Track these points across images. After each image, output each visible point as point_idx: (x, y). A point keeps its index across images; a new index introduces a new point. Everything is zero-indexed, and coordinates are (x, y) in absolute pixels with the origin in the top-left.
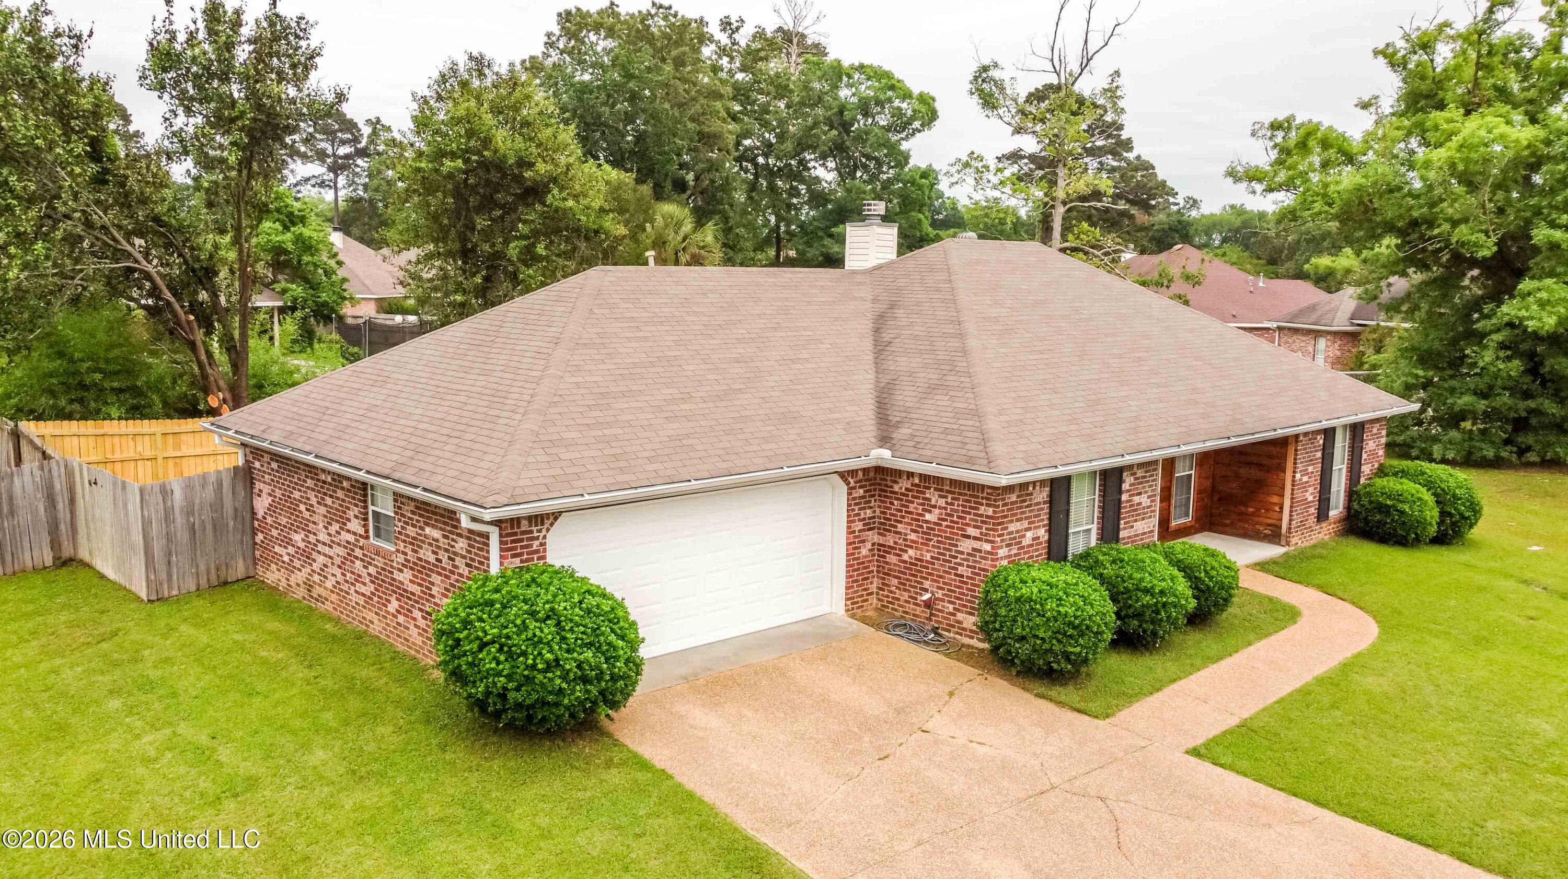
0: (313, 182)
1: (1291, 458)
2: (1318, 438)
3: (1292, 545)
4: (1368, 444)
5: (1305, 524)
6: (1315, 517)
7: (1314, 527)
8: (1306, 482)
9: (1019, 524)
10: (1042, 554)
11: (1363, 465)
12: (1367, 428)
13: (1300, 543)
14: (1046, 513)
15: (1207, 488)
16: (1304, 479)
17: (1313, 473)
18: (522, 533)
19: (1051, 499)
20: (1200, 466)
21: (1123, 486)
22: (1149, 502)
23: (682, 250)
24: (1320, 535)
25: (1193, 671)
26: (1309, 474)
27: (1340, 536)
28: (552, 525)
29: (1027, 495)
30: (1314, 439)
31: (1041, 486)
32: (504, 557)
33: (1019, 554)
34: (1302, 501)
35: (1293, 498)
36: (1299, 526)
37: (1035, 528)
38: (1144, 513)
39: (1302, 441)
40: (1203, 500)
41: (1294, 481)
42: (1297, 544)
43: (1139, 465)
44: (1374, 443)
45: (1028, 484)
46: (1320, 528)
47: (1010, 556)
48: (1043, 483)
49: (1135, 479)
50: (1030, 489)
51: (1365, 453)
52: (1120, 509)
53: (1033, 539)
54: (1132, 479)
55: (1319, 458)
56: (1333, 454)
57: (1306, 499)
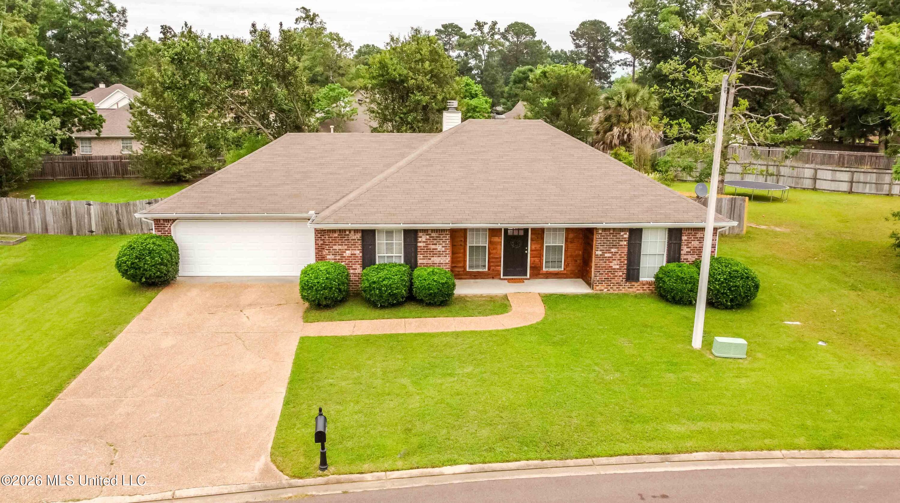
1: (594, 242)
2: (622, 233)
3: (596, 290)
4: (691, 243)
5: (611, 281)
6: (623, 278)
7: (623, 283)
8: (609, 257)
9: (340, 246)
10: (358, 262)
11: (684, 254)
12: (688, 233)
13: (606, 290)
14: (360, 245)
15: (579, 255)
16: (606, 255)
17: (617, 253)
18: (161, 224)
19: (363, 239)
20: (571, 242)
21: (420, 239)
22: (443, 249)
23: (630, 110)
24: (631, 289)
25: (379, 318)
26: (612, 252)
27: (652, 293)
28: (172, 223)
29: (345, 235)
30: (616, 234)
31: (355, 232)
32: (155, 231)
33: (341, 259)
34: (605, 267)
35: (596, 265)
36: (604, 281)
37: (352, 250)
38: (440, 254)
39: (601, 234)
40: (576, 261)
41: (596, 255)
42: (603, 290)
43: (433, 231)
44: (700, 243)
45: (345, 231)
46: (631, 285)
47: (335, 259)
48: (356, 231)
49: (430, 237)
50: (347, 233)
51: (687, 248)
52: (417, 249)
53: (351, 254)
54: (428, 237)
55: (625, 245)
56: (640, 245)
57: (610, 267)
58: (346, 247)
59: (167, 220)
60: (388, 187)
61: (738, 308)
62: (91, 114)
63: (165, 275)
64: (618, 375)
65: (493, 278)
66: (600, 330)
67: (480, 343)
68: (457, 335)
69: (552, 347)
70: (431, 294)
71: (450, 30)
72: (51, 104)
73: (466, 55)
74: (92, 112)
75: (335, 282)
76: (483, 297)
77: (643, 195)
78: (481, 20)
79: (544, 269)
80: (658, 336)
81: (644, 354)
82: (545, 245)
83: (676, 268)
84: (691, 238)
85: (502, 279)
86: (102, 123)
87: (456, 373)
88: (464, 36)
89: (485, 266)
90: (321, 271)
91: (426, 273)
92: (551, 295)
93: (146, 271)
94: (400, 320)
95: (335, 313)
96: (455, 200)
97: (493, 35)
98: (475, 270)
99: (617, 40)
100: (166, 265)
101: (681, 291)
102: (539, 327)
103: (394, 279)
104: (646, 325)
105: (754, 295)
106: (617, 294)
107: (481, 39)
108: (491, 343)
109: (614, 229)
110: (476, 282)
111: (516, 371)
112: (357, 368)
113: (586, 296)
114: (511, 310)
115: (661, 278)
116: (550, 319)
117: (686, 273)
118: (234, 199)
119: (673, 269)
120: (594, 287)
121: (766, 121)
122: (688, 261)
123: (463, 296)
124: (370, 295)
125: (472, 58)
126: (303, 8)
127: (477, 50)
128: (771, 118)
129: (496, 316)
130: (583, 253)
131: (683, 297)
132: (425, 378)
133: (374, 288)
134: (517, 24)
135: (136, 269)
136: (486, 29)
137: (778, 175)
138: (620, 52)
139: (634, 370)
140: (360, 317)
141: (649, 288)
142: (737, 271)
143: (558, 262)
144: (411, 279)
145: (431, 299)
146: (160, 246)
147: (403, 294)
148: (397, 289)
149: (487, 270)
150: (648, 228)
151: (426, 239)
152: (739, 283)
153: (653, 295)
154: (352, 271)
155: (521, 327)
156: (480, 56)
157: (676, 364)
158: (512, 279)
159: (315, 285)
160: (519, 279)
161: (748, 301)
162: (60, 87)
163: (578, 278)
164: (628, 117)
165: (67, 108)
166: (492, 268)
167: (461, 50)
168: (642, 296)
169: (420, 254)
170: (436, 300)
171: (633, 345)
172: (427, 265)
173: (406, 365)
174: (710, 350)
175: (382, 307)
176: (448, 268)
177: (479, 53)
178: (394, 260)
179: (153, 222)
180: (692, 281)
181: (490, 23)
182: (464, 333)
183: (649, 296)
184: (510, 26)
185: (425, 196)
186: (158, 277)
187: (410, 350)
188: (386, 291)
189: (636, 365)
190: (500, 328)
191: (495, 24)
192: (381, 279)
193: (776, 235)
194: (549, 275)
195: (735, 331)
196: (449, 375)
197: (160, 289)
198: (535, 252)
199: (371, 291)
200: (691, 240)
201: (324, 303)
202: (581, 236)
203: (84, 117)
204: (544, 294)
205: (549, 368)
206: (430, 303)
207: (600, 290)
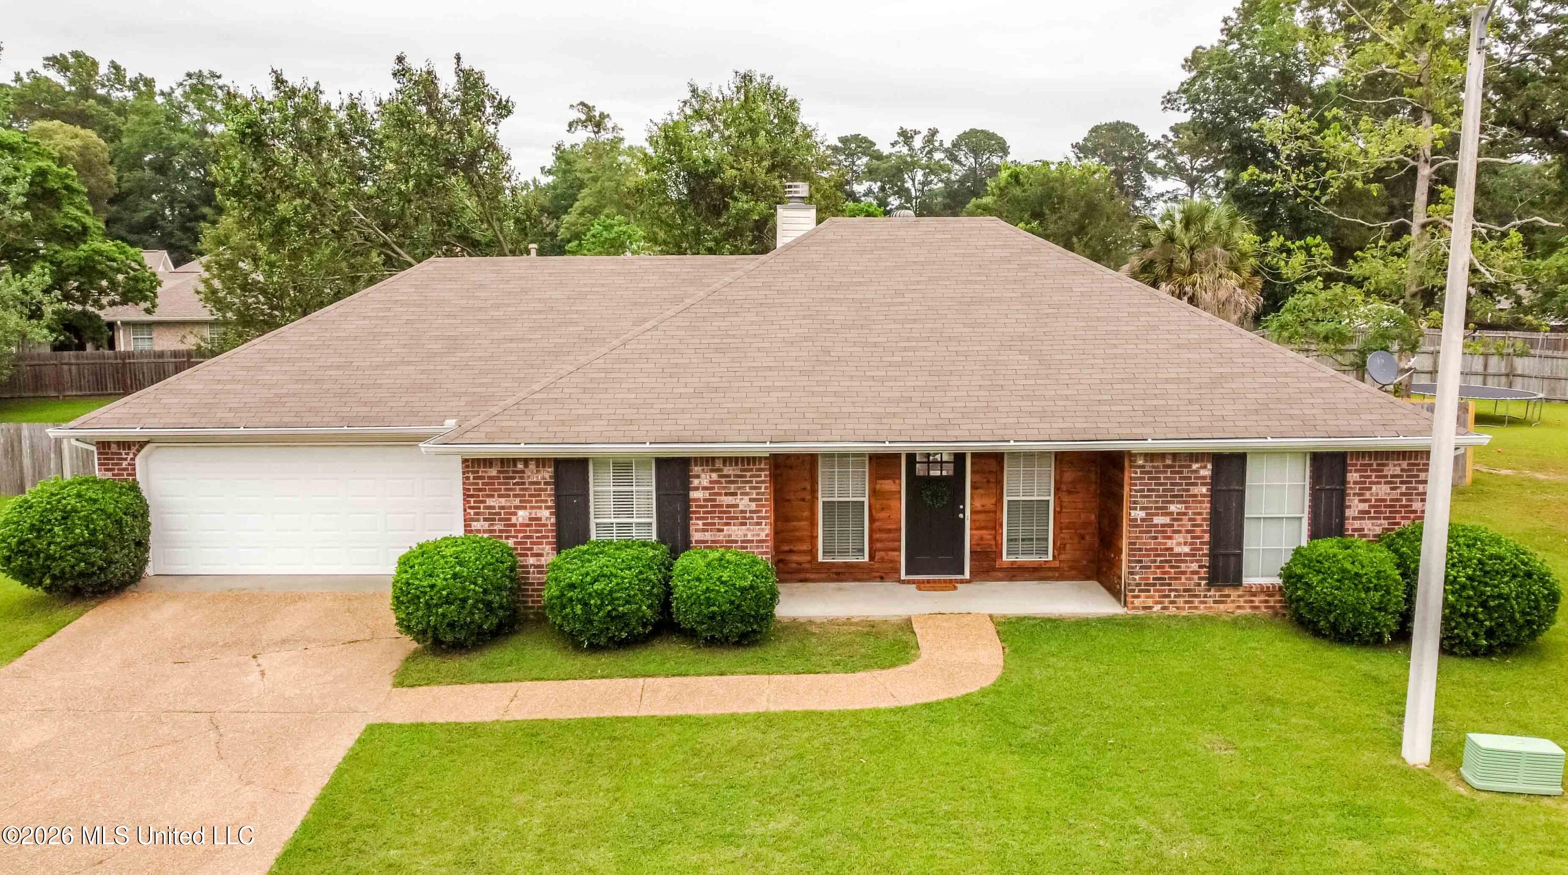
0: (1165, 198)
1: (1126, 489)
2: (1195, 466)
3: (1134, 608)
4: (1370, 489)
5: (1170, 585)
6: (1200, 578)
7: (1201, 590)
8: (1163, 526)
9: (503, 500)
10: (548, 537)
11: (1354, 518)
12: (1362, 465)
13: (1157, 608)
14: (550, 495)
15: (1090, 523)
16: (1158, 520)
17: (1185, 514)
18: (112, 453)
19: (558, 482)
20: (1069, 492)
21: (695, 482)
22: (753, 506)
23: (1193, 248)
24: (1221, 606)
25: (581, 677)
26: (1171, 514)
27: (1276, 614)
28: (138, 451)
29: (514, 472)
30: (1180, 466)
31: (538, 466)
32: (100, 470)
33: (507, 531)
34: (1156, 550)
35: (1130, 544)
36: (1154, 585)
37: (532, 508)
38: (745, 518)
39: (1143, 467)
40: (1083, 537)
41: (1130, 520)
42: (1150, 608)
43: (727, 460)
44: (1392, 489)
45: (515, 461)
46: (1221, 596)
47: (491, 531)
48: (541, 462)
49: (720, 476)
50: (520, 466)
51: (1361, 501)
52: (689, 506)
53: (531, 519)
54: (714, 476)
55: (1203, 495)
56: (1242, 493)
57: (1167, 549)
58: (517, 502)
59: (126, 445)
60: (626, 361)
61: (1505, 653)
62: (134, 270)
63: (101, 569)
64: (1201, 844)
65: (882, 579)
66: (1148, 711)
67: (827, 746)
68: (769, 720)
69: (1016, 758)
70: (712, 617)
71: (853, 146)
72: (56, 252)
73: (882, 189)
74: (138, 267)
75: (475, 584)
76: (852, 624)
77: (1243, 375)
78: (909, 127)
79: (1005, 558)
80: (1307, 728)
81: (1271, 781)
82: (1006, 499)
83: (1336, 550)
84: (1370, 477)
85: (903, 582)
86: (155, 288)
87: (748, 832)
88: (879, 157)
89: (862, 550)
90: (443, 557)
91: (702, 563)
92: (1020, 619)
93: (55, 559)
94: (631, 681)
95: (474, 663)
96: (783, 389)
97: (930, 152)
98: (839, 560)
99: (1159, 157)
100: (104, 547)
101: (1354, 610)
102: (987, 701)
103: (623, 578)
104: (1268, 699)
105: (1547, 619)
106: (1188, 619)
107: (909, 159)
108: (854, 746)
109: (1175, 456)
110: (840, 589)
111: (914, 829)
112: (479, 816)
113: (1108, 622)
114: (919, 657)
115: (1300, 577)
116: (1016, 680)
117: (1365, 562)
118: (281, 396)
119: (1331, 551)
120: (1129, 599)
121: (1504, 235)
122: (1365, 536)
123: (802, 621)
124: (563, 618)
125: (894, 194)
126: (582, 104)
127: (903, 181)
128: (1512, 232)
129: (877, 672)
130: (1100, 517)
131: (1360, 624)
132: (655, 849)
133: (571, 600)
134: (974, 132)
135: (30, 556)
136: (918, 142)
137: (1511, 375)
138: (1165, 178)
139: (1247, 828)
140: (535, 673)
141: (1266, 601)
142: (1502, 559)
143: (1038, 539)
144: (667, 580)
145: (713, 629)
146: (95, 501)
147: (643, 616)
148: (628, 602)
149: (866, 559)
150: (1262, 453)
151: (711, 482)
152: (1509, 587)
153: (1277, 620)
154: (531, 561)
155: (938, 703)
156: (908, 190)
157: (1366, 812)
158: (928, 581)
159: (425, 593)
160: (945, 581)
161: (1533, 635)
162: (75, 219)
163: (1088, 578)
164: (1188, 262)
165: (86, 258)
166: (879, 555)
167: (872, 180)
168: (1250, 623)
169: (697, 519)
170: (726, 631)
171: (1238, 753)
172: (712, 545)
173: (617, 806)
174: (1457, 771)
175: (594, 648)
176: (766, 553)
177: (906, 185)
178: (635, 533)
179: (94, 448)
180: (1382, 583)
181: (925, 132)
182: (788, 716)
183: (1269, 622)
184: (960, 137)
185: (713, 379)
186: (81, 574)
187: (636, 762)
188: (600, 608)
189: (1252, 815)
190: (883, 706)
191: (934, 133)
192: (588, 579)
193: (1541, 487)
194: (1017, 573)
195: (1513, 714)
196: (726, 838)
197: (93, 603)
198: (982, 517)
199: (564, 607)
200: (1370, 483)
201: (449, 638)
202: (1093, 476)
203: (120, 277)
204: (1004, 616)
205: (1008, 819)
206: (713, 637)
207: (1145, 608)
